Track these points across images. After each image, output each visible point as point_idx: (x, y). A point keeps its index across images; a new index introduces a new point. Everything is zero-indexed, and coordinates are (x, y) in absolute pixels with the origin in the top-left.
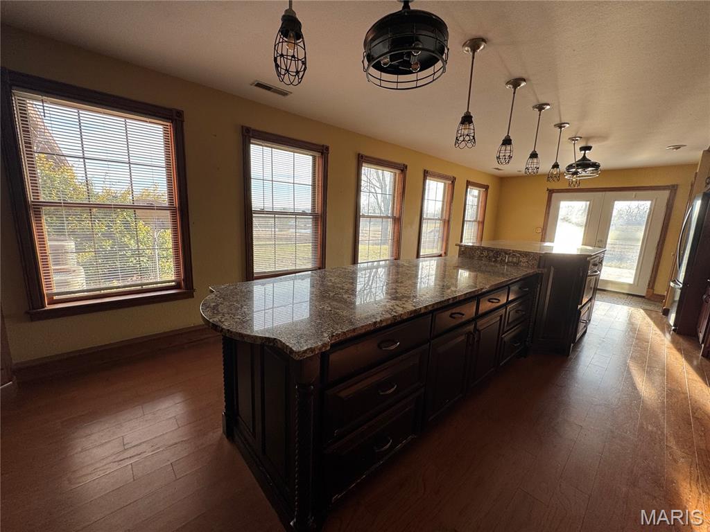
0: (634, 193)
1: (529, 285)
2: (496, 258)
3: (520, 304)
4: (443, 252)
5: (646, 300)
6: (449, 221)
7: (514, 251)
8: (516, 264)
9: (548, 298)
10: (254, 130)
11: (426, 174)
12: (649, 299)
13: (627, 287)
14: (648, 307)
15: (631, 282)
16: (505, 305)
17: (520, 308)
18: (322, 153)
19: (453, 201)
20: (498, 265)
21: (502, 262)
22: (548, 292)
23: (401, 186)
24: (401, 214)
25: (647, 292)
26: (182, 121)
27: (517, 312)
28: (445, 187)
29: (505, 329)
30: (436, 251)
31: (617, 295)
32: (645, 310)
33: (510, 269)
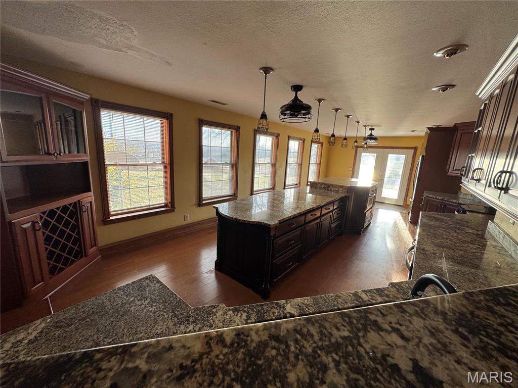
0: (398, 150)
1: (343, 201)
2: (328, 188)
3: (339, 211)
4: (298, 183)
5: (402, 208)
6: (301, 164)
7: (336, 185)
8: (337, 192)
9: (351, 207)
10: (205, 121)
11: (289, 138)
12: (404, 207)
13: (394, 201)
14: (403, 211)
15: (396, 198)
16: (332, 211)
17: (339, 212)
18: (237, 130)
19: (304, 152)
20: (329, 192)
21: (331, 190)
22: (351, 204)
23: (276, 146)
24: (276, 161)
25: (404, 203)
26: (172, 119)
27: (337, 214)
28: (299, 144)
29: (333, 222)
30: (294, 183)
31: (389, 206)
32: (401, 213)
33: (334, 194)
